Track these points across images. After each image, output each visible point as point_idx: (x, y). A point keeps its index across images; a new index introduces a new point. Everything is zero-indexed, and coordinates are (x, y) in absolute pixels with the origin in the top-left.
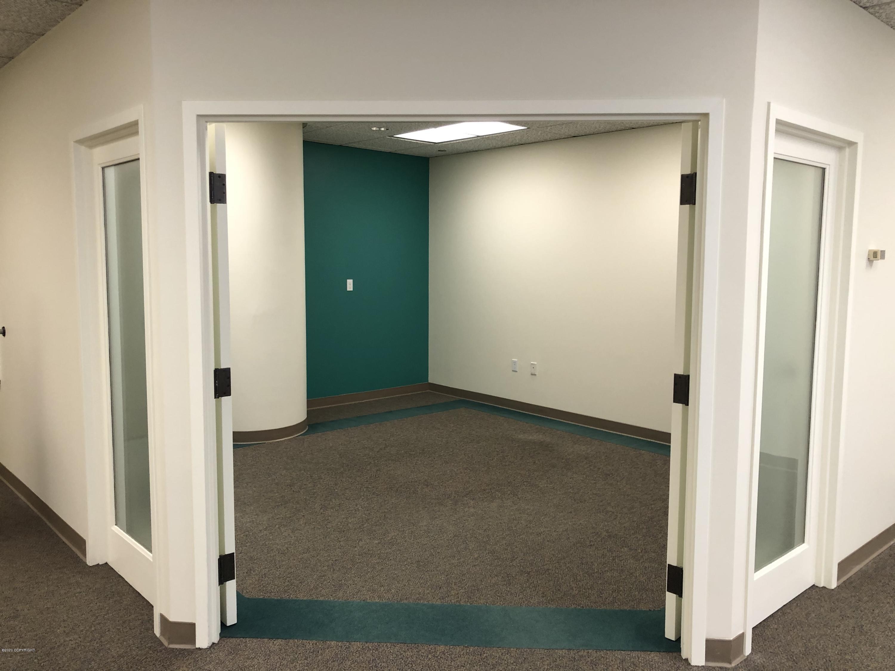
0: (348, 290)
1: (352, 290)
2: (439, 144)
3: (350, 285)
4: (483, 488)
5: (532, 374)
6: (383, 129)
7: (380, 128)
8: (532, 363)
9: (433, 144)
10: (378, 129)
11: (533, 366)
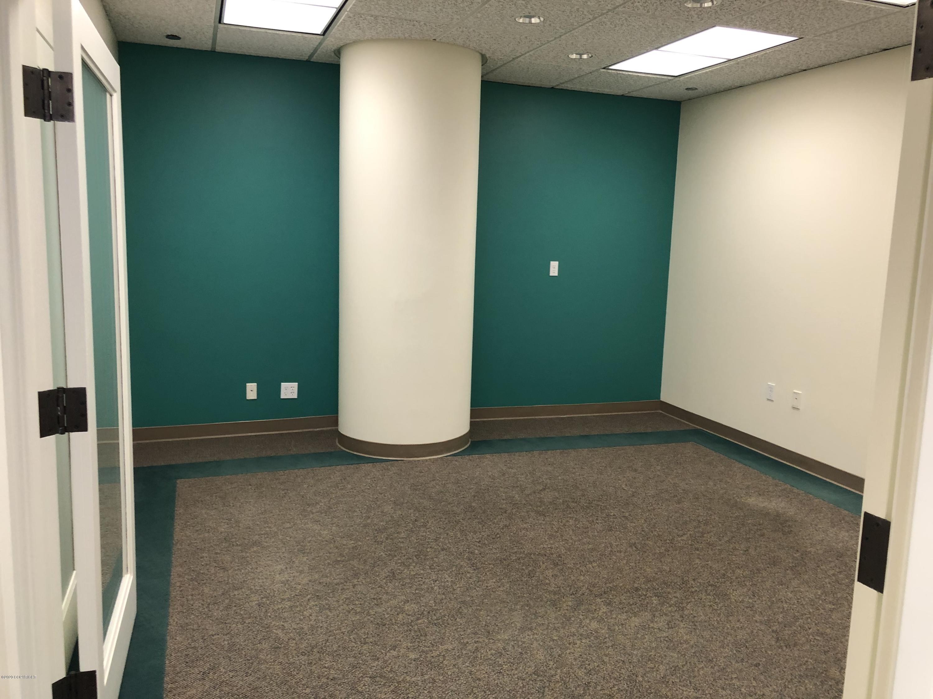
0: (551, 274)
1: (557, 275)
2: (682, 78)
3: (554, 268)
4: (636, 585)
5: (794, 408)
6: (585, 56)
7: (581, 55)
8: (795, 391)
9: (673, 78)
10: (578, 56)
11: (796, 396)
